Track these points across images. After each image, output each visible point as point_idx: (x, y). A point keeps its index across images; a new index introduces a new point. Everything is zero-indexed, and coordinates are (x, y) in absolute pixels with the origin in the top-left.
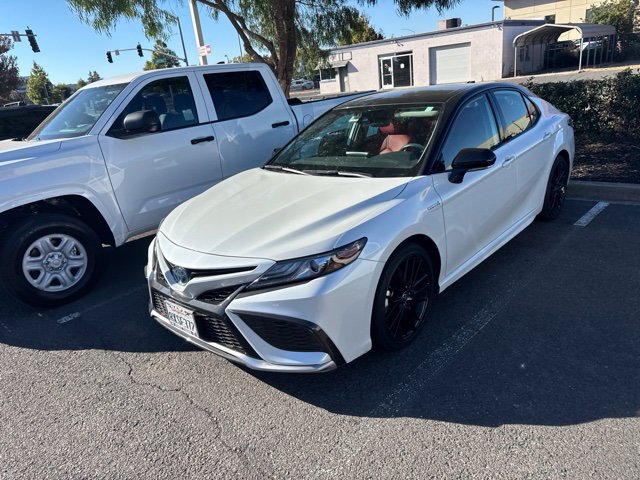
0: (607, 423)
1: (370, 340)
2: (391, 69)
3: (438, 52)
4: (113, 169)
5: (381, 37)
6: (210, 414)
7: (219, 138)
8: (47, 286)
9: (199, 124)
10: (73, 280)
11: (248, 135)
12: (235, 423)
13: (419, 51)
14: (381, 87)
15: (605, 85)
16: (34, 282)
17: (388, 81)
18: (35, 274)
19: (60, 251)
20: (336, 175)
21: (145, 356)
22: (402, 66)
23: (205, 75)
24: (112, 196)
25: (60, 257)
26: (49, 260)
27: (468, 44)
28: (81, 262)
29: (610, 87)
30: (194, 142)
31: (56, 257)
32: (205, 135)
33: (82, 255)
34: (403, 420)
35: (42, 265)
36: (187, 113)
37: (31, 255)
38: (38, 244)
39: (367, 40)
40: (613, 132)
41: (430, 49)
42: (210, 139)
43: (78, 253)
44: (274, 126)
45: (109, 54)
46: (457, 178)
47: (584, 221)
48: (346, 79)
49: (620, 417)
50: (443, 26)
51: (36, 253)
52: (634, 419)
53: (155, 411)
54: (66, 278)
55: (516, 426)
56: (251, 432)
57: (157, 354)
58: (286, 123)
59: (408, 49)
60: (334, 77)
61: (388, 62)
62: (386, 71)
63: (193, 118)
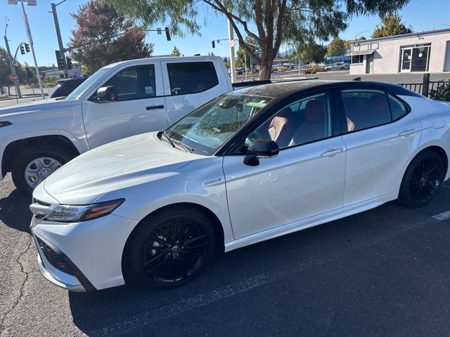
2: (410, 58)
5: (409, 31)
9: (156, 97)
11: (192, 106)
13: (438, 43)
14: (400, 71)
16: (31, 184)
17: (406, 67)
22: (421, 55)
23: (167, 64)
25: (49, 171)
26: (42, 172)
30: (148, 108)
31: (46, 171)
32: (157, 105)
35: (37, 175)
36: (148, 89)
37: (31, 168)
39: (397, 33)
41: (447, 42)
42: (161, 107)
45: (213, 42)
46: (253, 162)
47: (446, 215)
48: (371, 64)
59: (427, 42)
60: (362, 61)
61: (408, 52)
62: (406, 58)
63: (152, 92)
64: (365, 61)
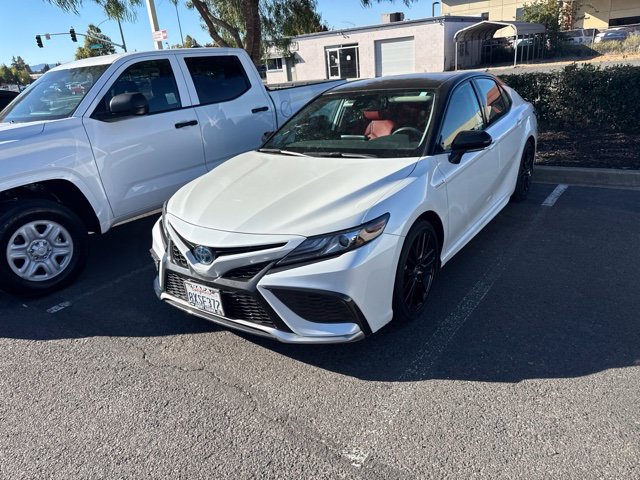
0: (612, 372)
1: (392, 311)
2: (337, 61)
3: (383, 45)
4: (99, 152)
5: (325, 29)
6: (241, 389)
7: (202, 122)
8: (32, 276)
9: (181, 108)
10: (58, 269)
11: (230, 120)
12: (269, 396)
13: (365, 43)
14: (328, 77)
15: (554, 77)
16: (19, 271)
17: (334, 72)
18: (19, 262)
19: (44, 238)
20: (340, 156)
21: (156, 339)
22: (349, 58)
23: (186, 59)
24: (98, 180)
25: (45, 244)
26: (34, 247)
27: (411, 38)
28: (67, 249)
29: (557, 79)
30: (178, 126)
31: (41, 245)
32: (189, 119)
33: (67, 242)
34: (432, 382)
35: (27, 253)
36: (170, 96)
37: (16, 243)
38: (23, 231)
39: (313, 31)
40: (562, 122)
41: (375, 42)
42: (194, 123)
43: (63, 241)
44: (254, 111)
45: (39, 39)
46: (455, 159)
47: (550, 201)
48: (292, 70)
49: (622, 367)
50: (387, 20)
51: (20, 240)
52: (633, 368)
53: (182, 390)
54: (52, 267)
55: (535, 380)
56: (288, 403)
57: (168, 337)
58: (266, 109)
59: (354, 42)
60: (280, 67)
61: (335, 53)
62: (333, 63)
63: (175, 101)
64: (284, 66)
